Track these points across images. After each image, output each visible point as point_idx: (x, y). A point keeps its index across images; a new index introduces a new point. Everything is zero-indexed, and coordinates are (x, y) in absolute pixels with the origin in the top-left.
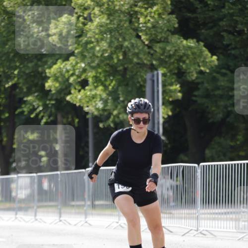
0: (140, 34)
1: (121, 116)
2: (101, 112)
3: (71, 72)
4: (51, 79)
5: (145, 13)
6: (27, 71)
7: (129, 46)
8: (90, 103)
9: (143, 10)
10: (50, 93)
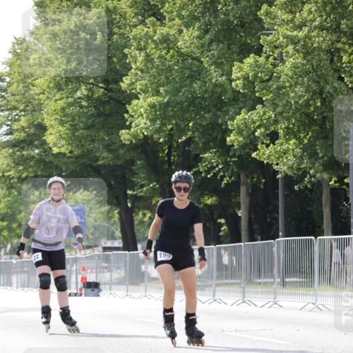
0: (343, 76)
1: (318, 175)
2: (295, 172)
3: (257, 124)
4: (234, 132)
5: (350, 50)
6: (204, 123)
7: (331, 90)
8: (281, 160)
9: (347, 47)
10: (232, 149)
